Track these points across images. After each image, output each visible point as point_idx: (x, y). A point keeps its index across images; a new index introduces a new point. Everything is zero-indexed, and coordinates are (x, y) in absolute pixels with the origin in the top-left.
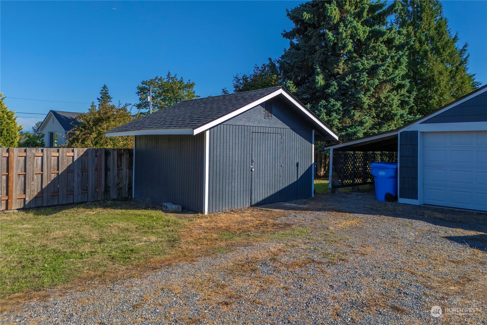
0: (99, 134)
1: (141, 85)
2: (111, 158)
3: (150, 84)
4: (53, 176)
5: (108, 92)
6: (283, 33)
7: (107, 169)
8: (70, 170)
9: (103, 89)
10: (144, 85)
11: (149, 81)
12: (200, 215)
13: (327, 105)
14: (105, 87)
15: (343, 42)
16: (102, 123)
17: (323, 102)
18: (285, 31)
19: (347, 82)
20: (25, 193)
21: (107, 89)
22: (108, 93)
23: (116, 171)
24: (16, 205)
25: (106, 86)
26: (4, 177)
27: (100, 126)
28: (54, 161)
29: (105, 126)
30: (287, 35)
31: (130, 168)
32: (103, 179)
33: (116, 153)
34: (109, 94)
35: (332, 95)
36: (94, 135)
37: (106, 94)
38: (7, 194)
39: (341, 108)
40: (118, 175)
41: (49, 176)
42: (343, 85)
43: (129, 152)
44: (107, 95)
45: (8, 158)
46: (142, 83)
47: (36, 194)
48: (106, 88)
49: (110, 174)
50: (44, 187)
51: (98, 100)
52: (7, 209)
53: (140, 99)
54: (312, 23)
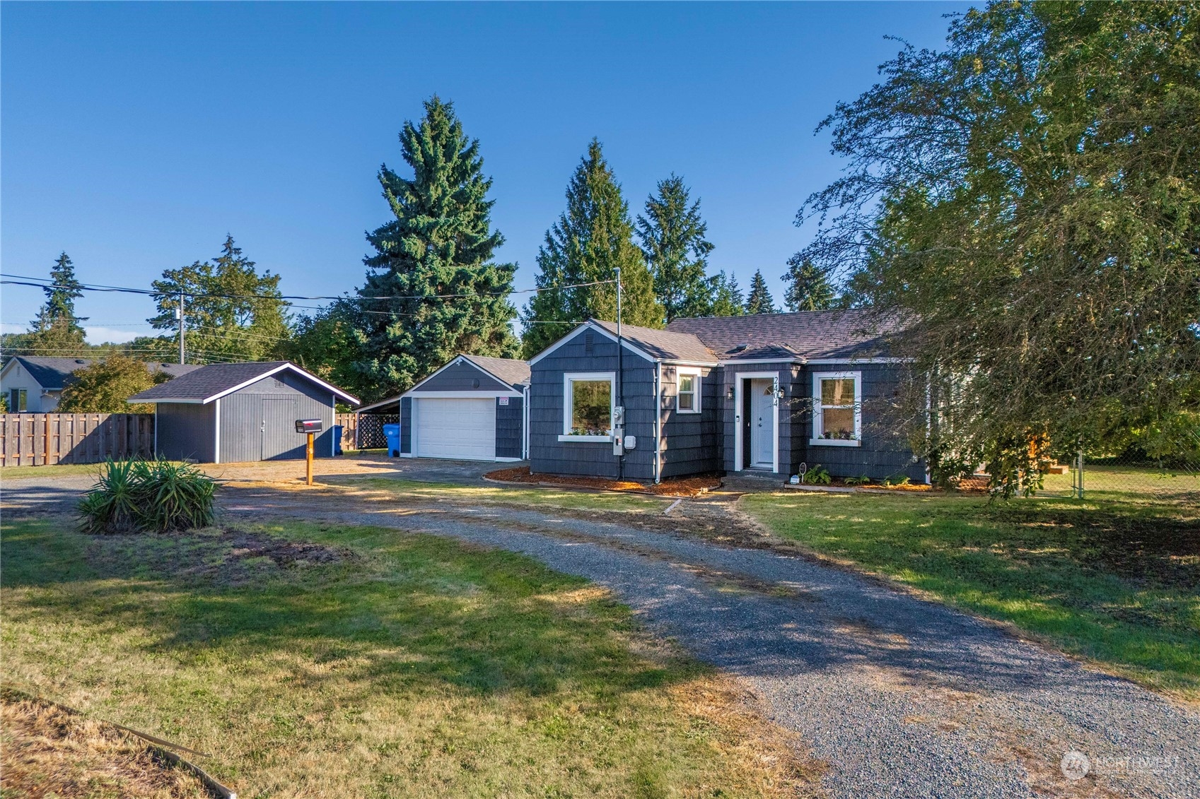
0: (106, 395)
1: (161, 280)
2: (133, 422)
3: (180, 277)
4: (82, 438)
5: (73, 271)
6: (365, 258)
7: (129, 433)
8: (95, 433)
9: (58, 264)
10: (168, 280)
11: (179, 272)
12: (212, 464)
13: (399, 361)
14: (64, 259)
15: (421, 286)
16: (109, 380)
17: (394, 357)
18: (367, 257)
19: (424, 334)
20: (59, 451)
21: (70, 265)
22: (72, 275)
23: (138, 434)
24: (52, 461)
25: (67, 257)
26: (43, 438)
27: (107, 385)
28: (82, 424)
29: (113, 385)
30: (370, 262)
31: (152, 433)
32: (126, 442)
33: (137, 417)
34: (75, 278)
35: (404, 349)
36: (99, 397)
37: (67, 276)
38: (45, 452)
39: (415, 364)
40: (140, 439)
41: (78, 438)
42: (420, 337)
43: (151, 416)
44: (70, 279)
45: (45, 422)
46: (165, 276)
47: (67, 453)
48: (68, 262)
49: (133, 437)
50: (74, 447)
51: (46, 292)
52: (45, 464)
53: (160, 308)
54: (396, 252)
